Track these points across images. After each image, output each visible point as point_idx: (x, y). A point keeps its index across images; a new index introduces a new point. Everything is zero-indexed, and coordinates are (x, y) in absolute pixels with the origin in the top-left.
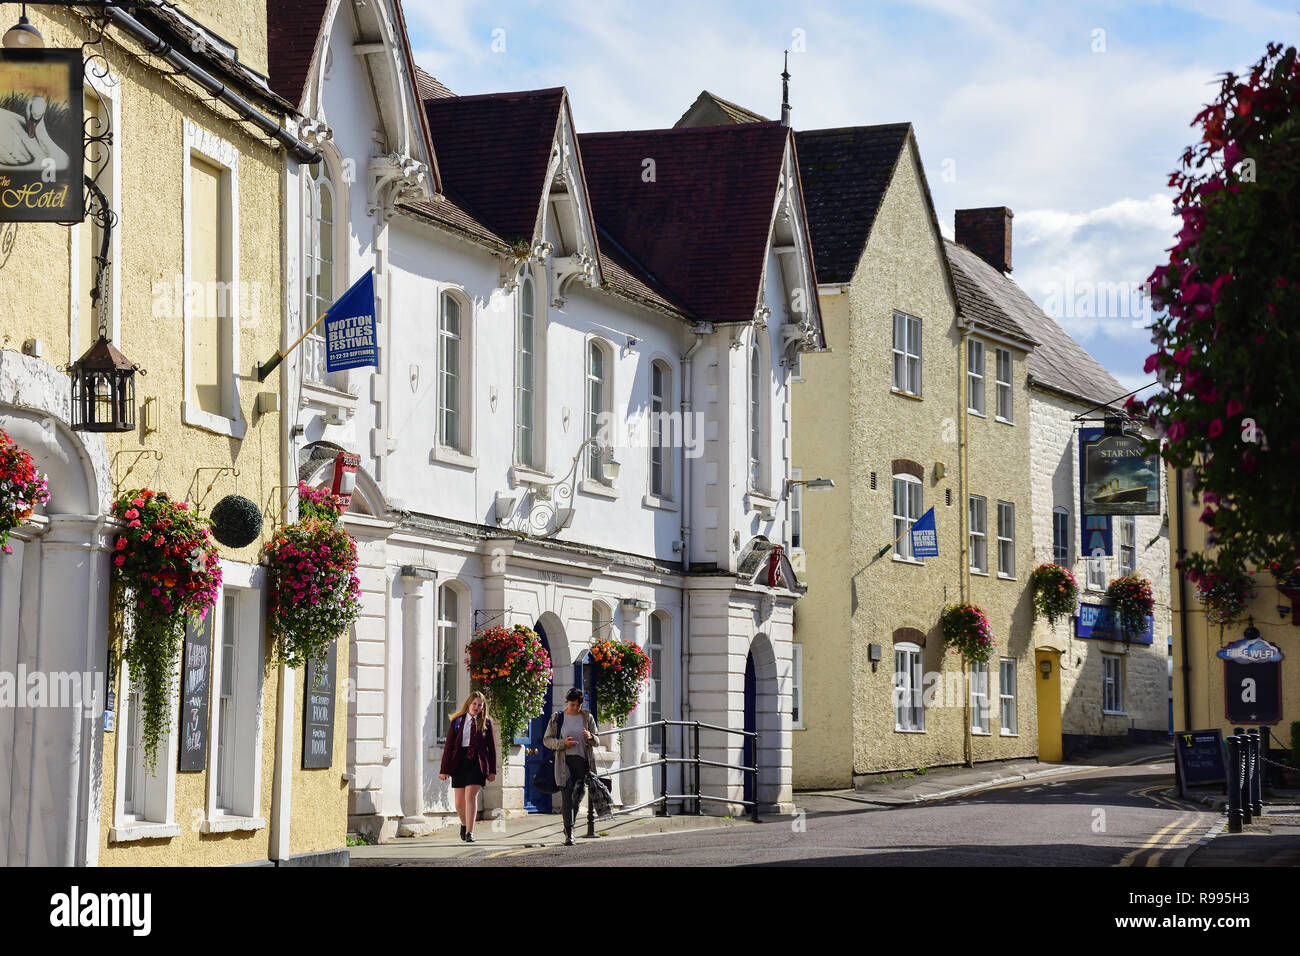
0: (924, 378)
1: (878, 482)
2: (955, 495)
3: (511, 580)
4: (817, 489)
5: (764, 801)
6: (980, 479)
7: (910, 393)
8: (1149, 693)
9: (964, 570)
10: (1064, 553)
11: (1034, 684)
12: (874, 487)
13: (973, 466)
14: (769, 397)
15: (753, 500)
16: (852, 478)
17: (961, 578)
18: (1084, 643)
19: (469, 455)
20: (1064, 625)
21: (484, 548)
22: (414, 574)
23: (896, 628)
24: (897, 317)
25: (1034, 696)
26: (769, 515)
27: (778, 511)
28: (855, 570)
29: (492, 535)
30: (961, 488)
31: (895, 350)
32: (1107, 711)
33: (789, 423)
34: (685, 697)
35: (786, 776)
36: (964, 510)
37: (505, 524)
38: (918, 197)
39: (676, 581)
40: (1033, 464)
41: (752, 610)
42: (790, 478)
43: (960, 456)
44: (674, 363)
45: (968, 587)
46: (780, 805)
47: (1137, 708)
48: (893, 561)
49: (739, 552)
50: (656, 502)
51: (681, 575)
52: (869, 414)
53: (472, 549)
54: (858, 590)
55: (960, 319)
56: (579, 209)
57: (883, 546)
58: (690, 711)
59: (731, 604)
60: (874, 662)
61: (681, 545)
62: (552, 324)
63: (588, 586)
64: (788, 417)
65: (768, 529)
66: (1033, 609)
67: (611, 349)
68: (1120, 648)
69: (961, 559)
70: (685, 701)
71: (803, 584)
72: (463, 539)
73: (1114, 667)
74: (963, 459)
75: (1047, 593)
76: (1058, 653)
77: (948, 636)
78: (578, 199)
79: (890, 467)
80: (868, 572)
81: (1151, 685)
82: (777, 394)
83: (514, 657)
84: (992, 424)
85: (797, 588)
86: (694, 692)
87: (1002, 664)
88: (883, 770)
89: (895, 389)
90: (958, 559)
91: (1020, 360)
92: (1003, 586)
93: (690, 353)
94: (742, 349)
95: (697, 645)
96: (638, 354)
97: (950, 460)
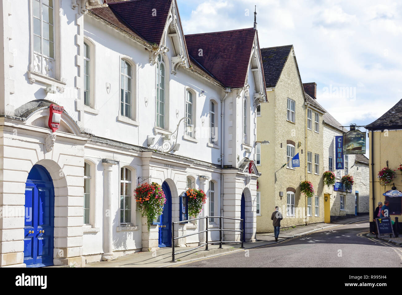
0: (296, 118)
1: (283, 146)
2: (304, 151)
3: (152, 166)
4: (265, 144)
5: (247, 238)
6: (310, 147)
7: (292, 122)
8: (351, 205)
9: (306, 172)
10: (331, 169)
11: (324, 203)
12: (281, 147)
13: (309, 144)
14: (250, 115)
15: (244, 146)
16: (275, 144)
17: (305, 174)
18: (336, 192)
19: (135, 121)
20: (331, 187)
21: (142, 155)
22: (107, 162)
23: (287, 187)
24: (289, 100)
25: (324, 206)
26: (249, 151)
27: (252, 150)
28: (276, 171)
29: (145, 150)
30: (305, 149)
31: (288, 109)
32: (341, 210)
33: (256, 124)
34: (222, 207)
35: (255, 231)
36: (306, 156)
37: (151, 147)
38: (295, 67)
39: (219, 171)
40: (324, 145)
41: (244, 180)
42: (256, 141)
43: (305, 140)
44: (219, 102)
45: (307, 177)
46: (252, 239)
47: (348, 209)
48: (287, 168)
49: (239, 162)
50: (212, 145)
51: (220, 169)
52: (280, 126)
53: (136, 155)
54: (277, 176)
55: (306, 103)
56: (181, 39)
57: (284, 164)
58: (223, 211)
59: (236, 178)
60: (281, 197)
61: (220, 160)
62: (171, 80)
63: (185, 170)
64: (256, 122)
65: (249, 156)
66: (324, 183)
67: (195, 93)
68: (345, 194)
69: (305, 169)
70: (222, 209)
71: (260, 173)
72: (132, 151)
73: (343, 198)
74: (306, 141)
75: (327, 178)
76: (329, 195)
77: (301, 190)
78: (180, 35)
79: (286, 142)
80: (280, 171)
81: (351, 203)
82: (252, 114)
83: (151, 194)
84: (314, 133)
85: (258, 174)
86: (225, 206)
87: (316, 197)
88: (283, 227)
89: (288, 120)
90: (304, 169)
91: (321, 116)
92: (316, 176)
93: (224, 99)
94: (241, 98)
95: (226, 191)
96: (205, 96)
97: (302, 141)
